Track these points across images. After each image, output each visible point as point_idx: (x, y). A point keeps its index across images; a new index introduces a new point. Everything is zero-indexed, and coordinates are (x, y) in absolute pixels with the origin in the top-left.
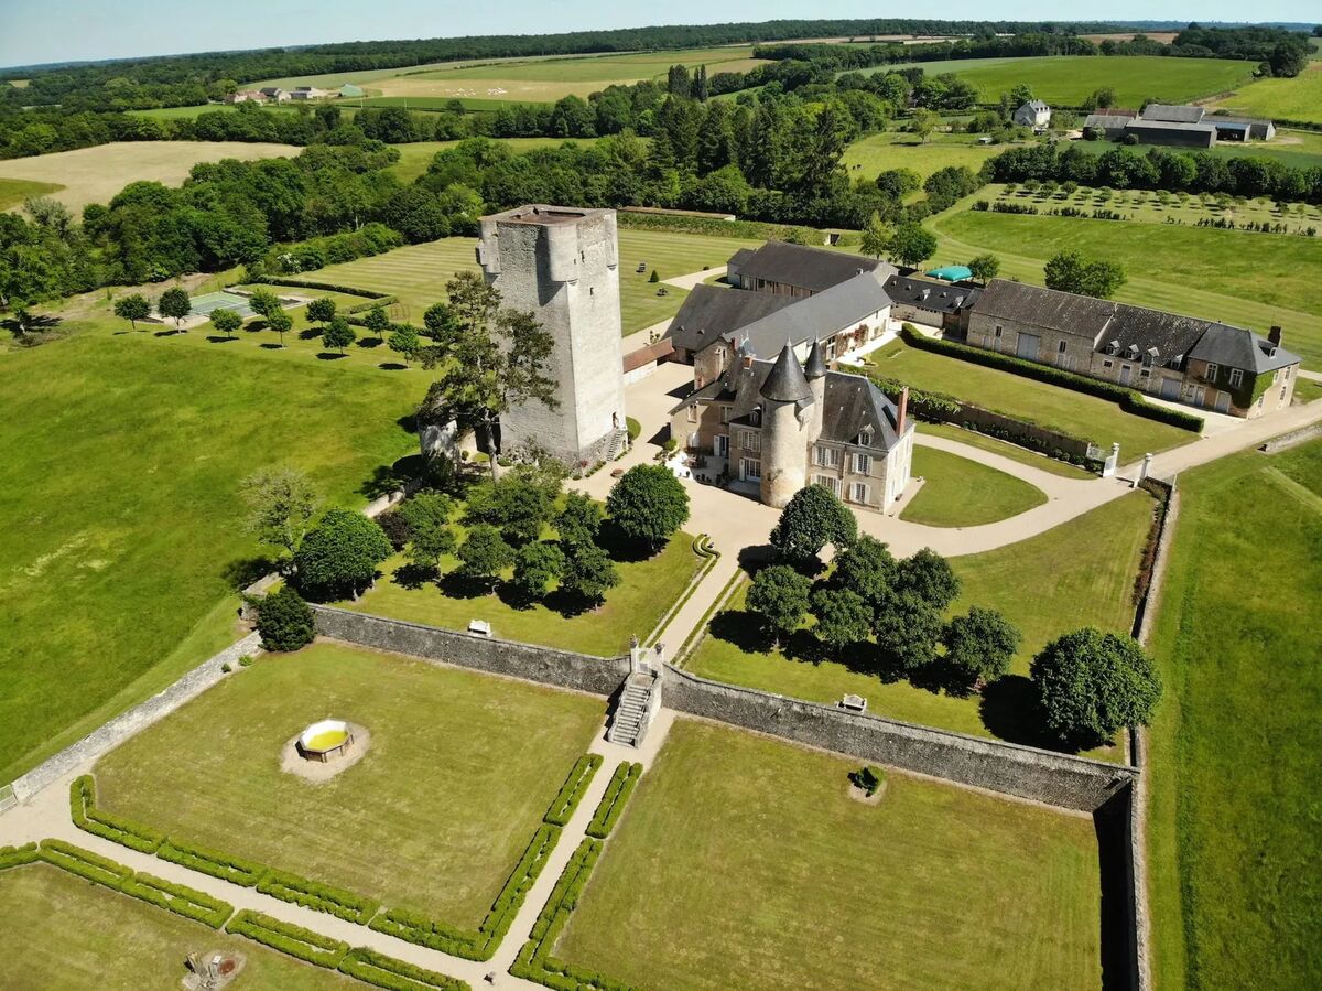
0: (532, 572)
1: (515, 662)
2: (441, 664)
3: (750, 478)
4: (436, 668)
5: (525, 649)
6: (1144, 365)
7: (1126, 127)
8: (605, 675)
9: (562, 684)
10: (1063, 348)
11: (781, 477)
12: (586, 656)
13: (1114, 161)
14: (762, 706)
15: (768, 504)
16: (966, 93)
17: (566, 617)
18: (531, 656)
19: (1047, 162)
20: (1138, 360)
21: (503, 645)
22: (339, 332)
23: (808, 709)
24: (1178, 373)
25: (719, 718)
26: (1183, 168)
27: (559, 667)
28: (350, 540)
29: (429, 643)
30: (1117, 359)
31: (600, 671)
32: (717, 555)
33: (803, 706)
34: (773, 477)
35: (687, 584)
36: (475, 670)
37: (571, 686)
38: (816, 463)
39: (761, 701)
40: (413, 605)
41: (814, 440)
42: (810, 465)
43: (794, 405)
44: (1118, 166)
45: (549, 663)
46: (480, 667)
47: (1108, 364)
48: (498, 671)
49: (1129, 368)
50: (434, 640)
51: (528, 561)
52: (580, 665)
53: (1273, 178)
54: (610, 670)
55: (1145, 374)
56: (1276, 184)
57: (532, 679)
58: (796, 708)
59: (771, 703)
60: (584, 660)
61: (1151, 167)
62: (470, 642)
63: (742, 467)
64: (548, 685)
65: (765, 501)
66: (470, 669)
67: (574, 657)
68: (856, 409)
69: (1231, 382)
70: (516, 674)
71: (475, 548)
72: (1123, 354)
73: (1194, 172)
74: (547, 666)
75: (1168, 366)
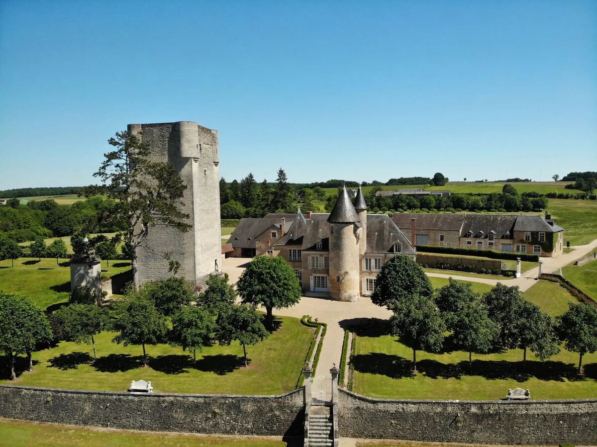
0: (189, 331)
1: (179, 415)
2: (101, 429)
3: (318, 289)
4: (97, 432)
5: (191, 399)
6: (490, 239)
7: (393, 195)
8: (277, 413)
9: (232, 431)
10: (442, 238)
11: (347, 277)
12: (256, 396)
13: (400, 199)
14: (440, 414)
15: (339, 300)
16: (321, 192)
17: (221, 374)
18: (197, 406)
19: (371, 202)
20: (486, 237)
21: (167, 399)
22: (12, 249)
23: (485, 407)
24: (509, 240)
25: (397, 437)
26: (429, 200)
27: (228, 413)
28: (12, 313)
29: (88, 408)
30: (474, 239)
31: (271, 410)
32: (324, 325)
33: (480, 406)
34: (341, 278)
35: (312, 344)
36: (136, 431)
37: (241, 432)
38: (365, 270)
39: (439, 410)
40: (71, 379)
41: (363, 253)
42: (361, 273)
43: (352, 226)
44: (402, 201)
45: (217, 411)
46: (142, 427)
47: (469, 243)
48: (161, 429)
49: (481, 243)
50: (93, 404)
51: (186, 321)
52: (249, 407)
53: (467, 202)
54: (281, 408)
55: (491, 244)
56: (469, 204)
57: (199, 431)
58: (474, 410)
59: (450, 409)
60: (255, 400)
61: (415, 201)
62: (132, 401)
63: (312, 282)
64: (217, 435)
65: (337, 298)
66: (132, 431)
67: (244, 400)
68: (386, 233)
69: (539, 239)
70: (182, 429)
71: (133, 317)
72: (477, 236)
73: (434, 202)
74: (215, 414)
75: (503, 237)
